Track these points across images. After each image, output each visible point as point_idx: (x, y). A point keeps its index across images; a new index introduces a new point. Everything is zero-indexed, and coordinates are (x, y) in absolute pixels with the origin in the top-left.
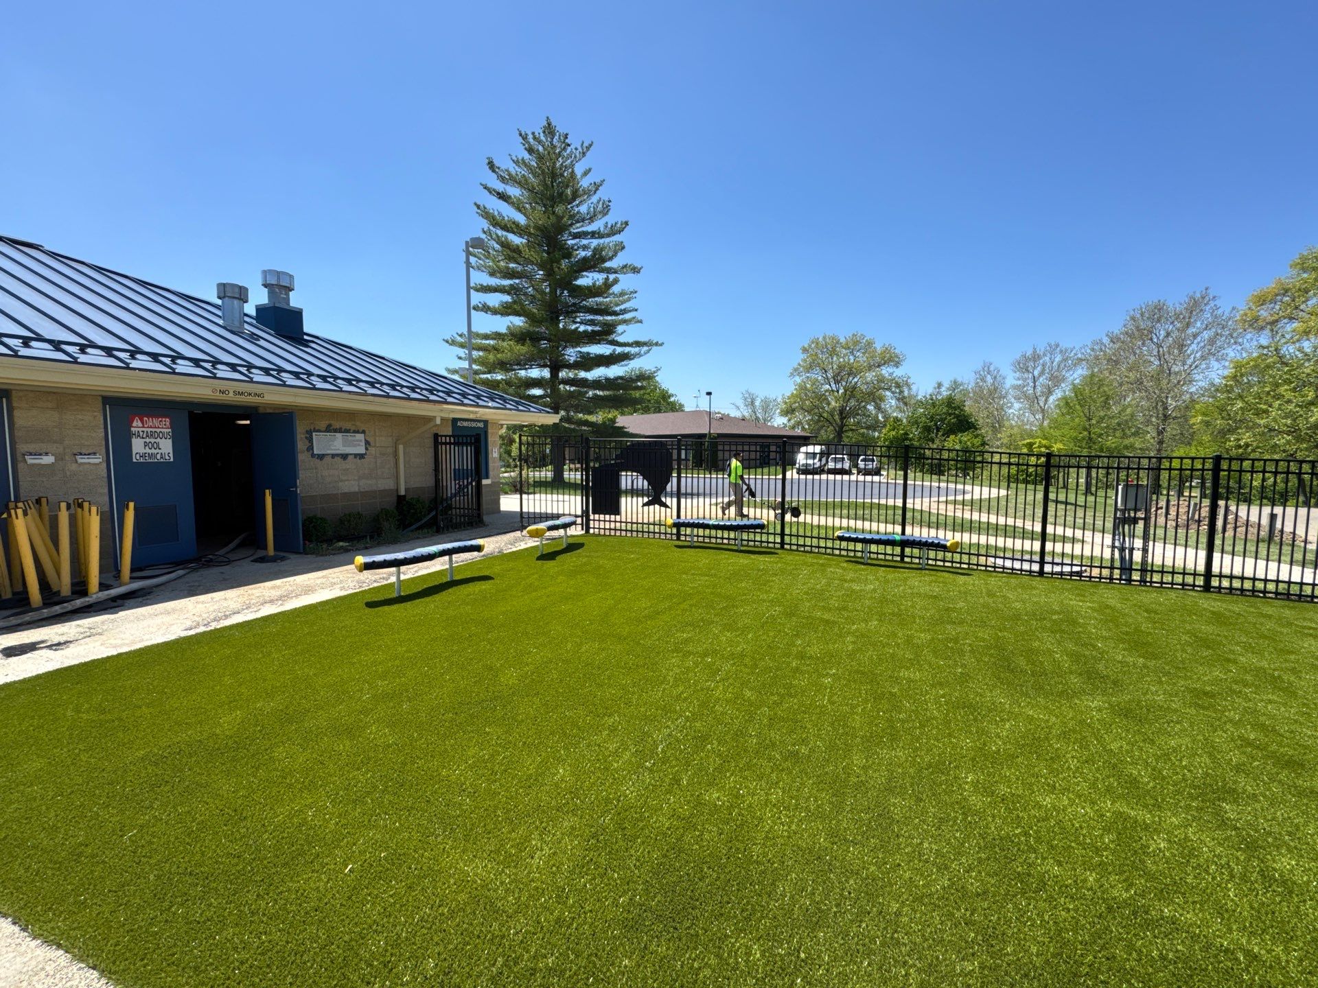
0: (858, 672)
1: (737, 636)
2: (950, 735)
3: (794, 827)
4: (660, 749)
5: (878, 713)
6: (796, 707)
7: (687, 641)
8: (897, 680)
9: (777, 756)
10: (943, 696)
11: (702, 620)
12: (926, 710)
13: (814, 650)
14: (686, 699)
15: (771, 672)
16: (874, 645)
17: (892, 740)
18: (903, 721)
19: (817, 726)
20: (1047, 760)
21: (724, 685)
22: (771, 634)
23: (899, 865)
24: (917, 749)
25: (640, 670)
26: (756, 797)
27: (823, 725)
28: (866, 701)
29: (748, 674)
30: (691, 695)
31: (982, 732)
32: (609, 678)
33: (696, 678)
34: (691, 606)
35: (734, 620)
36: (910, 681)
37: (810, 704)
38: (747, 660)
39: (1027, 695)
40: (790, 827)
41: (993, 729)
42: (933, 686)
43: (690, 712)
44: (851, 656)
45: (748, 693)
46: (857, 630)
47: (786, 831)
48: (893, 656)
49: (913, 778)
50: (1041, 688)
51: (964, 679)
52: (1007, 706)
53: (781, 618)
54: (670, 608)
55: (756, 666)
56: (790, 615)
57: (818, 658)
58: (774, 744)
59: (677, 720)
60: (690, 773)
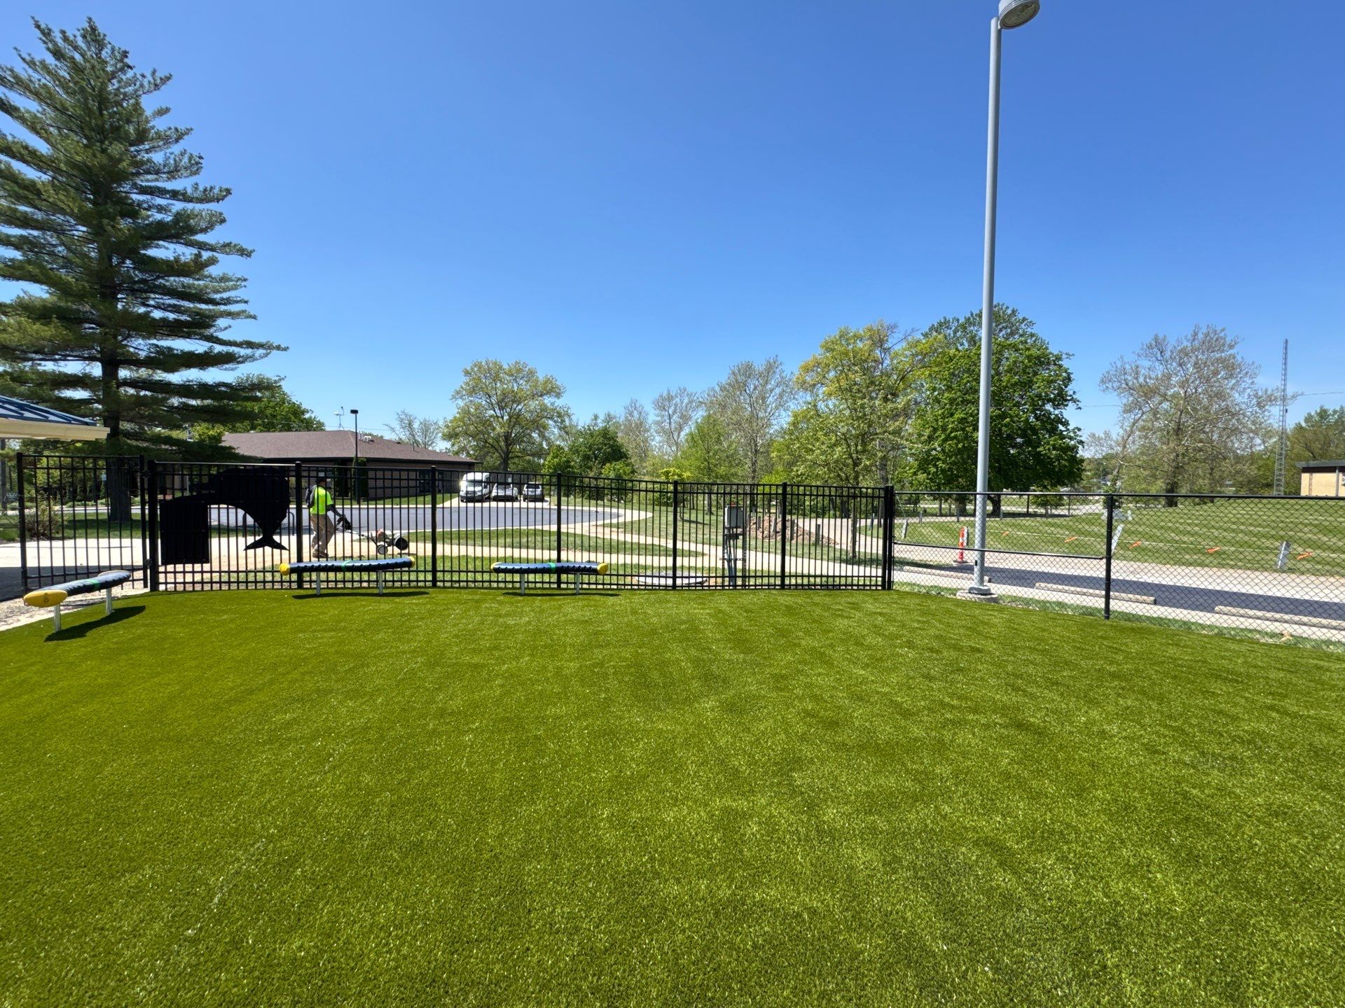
0: (503, 720)
1: (362, 704)
2: (590, 770)
3: (405, 950)
4: (216, 900)
5: (521, 763)
6: (426, 781)
7: (288, 725)
8: (542, 720)
9: (395, 855)
10: (586, 728)
11: (318, 690)
12: (569, 747)
13: (457, 704)
14: (274, 808)
15: (401, 742)
16: (522, 684)
17: (533, 792)
18: (545, 767)
19: (450, 798)
20: (671, 772)
21: (335, 774)
22: (408, 693)
24: (558, 795)
25: (205, 784)
26: (357, 926)
27: (457, 796)
28: (509, 752)
29: (371, 752)
30: (282, 802)
31: (620, 757)
32: (146, 808)
33: (294, 774)
34: (303, 674)
35: (361, 685)
36: (557, 717)
37: (445, 773)
38: (372, 735)
39: (659, 709)
40: (399, 952)
41: (629, 753)
42: (578, 718)
43: (276, 827)
44: (498, 702)
45: (367, 778)
46: (507, 671)
47: (393, 960)
48: (541, 693)
49: (550, 832)
50: (670, 699)
51: (608, 702)
52: (642, 724)
53: (422, 671)
54: (272, 682)
55: (382, 738)
56: (431, 665)
57: (460, 713)
58: (392, 840)
59: (252, 845)
60: (261, 922)
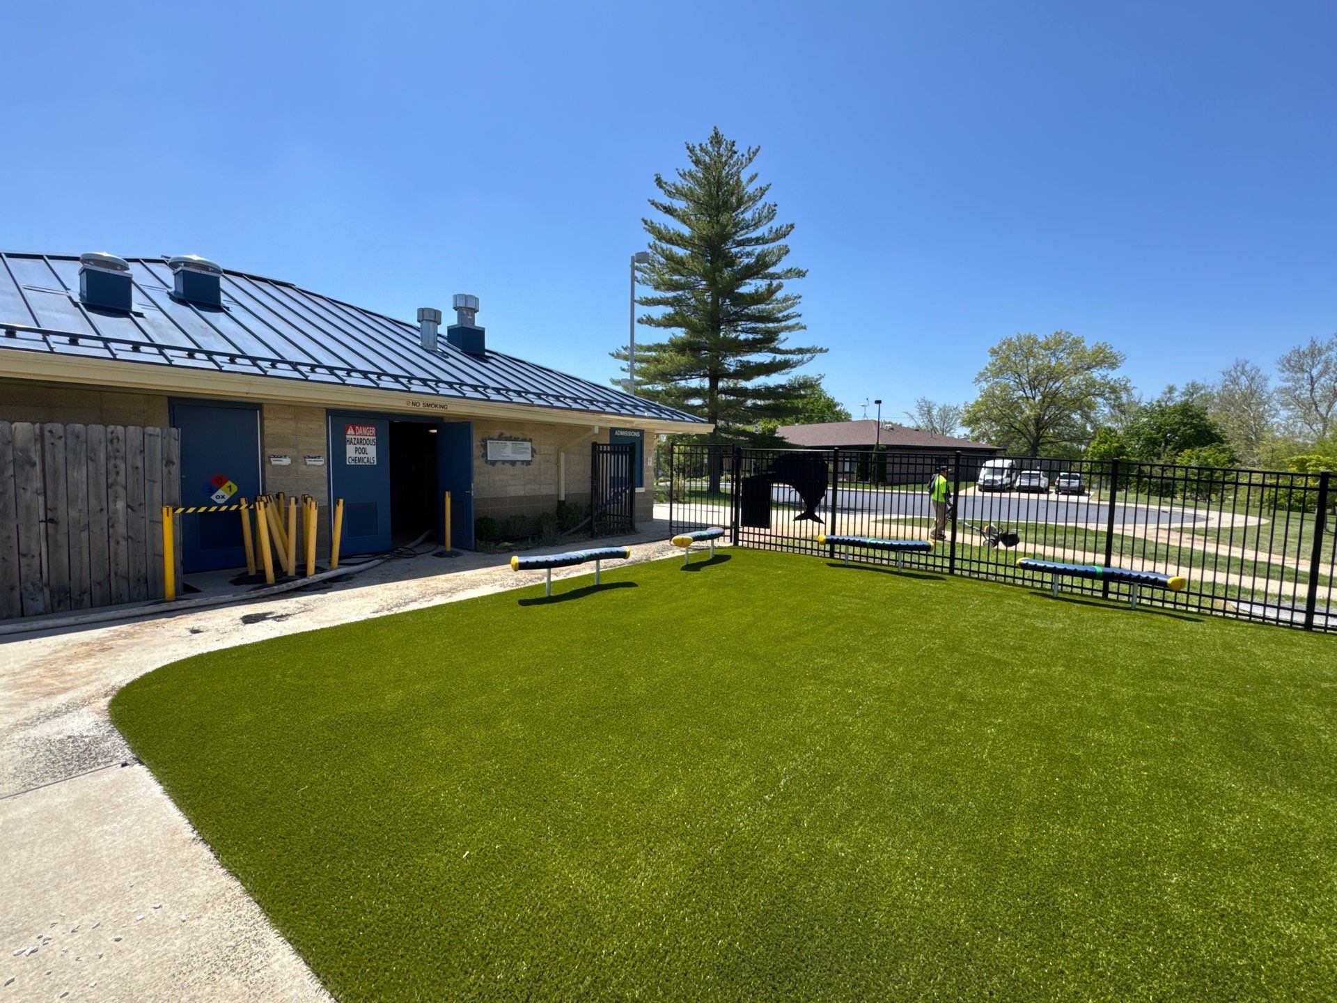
0: (1030, 725)
1: (885, 668)
2: (1151, 820)
3: (928, 899)
4: (782, 783)
5: (1053, 777)
6: (947, 757)
7: (827, 668)
8: (1083, 742)
9: (917, 811)
10: (1145, 769)
11: (848, 646)
12: (1120, 783)
13: (977, 693)
14: (818, 732)
15: (921, 712)
16: (1056, 695)
17: (1069, 814)
18: (1086, 793)
19: (971, 782)
20: (1295, 874)
21: (864, 721)
22: (927, 670)
23: (1062, 972)
24: (1102, 830)
25: (772, 694)
26: (886, 856)
27: (979, 783)
28: (1038, 761)
29: (893, 712)
30: (824, 728)
31: (1197, 822)
32: (738, 699)
33: (833, 710)
34: (836, 630)
35: (884, 651)
36: (1100, 744)
37: (965, 756)
38: (894, 697)
39: (1272, 783)
40: (923, 898)
41: (1216, 822)
42: (1133, 754)
43: (821, 746)
44: (1024, 705)
45: (890, 734)
46: (1035, 675)
47: (918, 901)
48: (1079, 711)
49: (1092, 865)
50: (1296, 777)
51: (1178, 751)
52: (1240, 794)
53: (940, 653)
54: (813, 630)
55: (904, 704)
56: (951, 649)
57: (981, 704)
58: (914, 797)
59: (805, 753)
60: (812, 814)
